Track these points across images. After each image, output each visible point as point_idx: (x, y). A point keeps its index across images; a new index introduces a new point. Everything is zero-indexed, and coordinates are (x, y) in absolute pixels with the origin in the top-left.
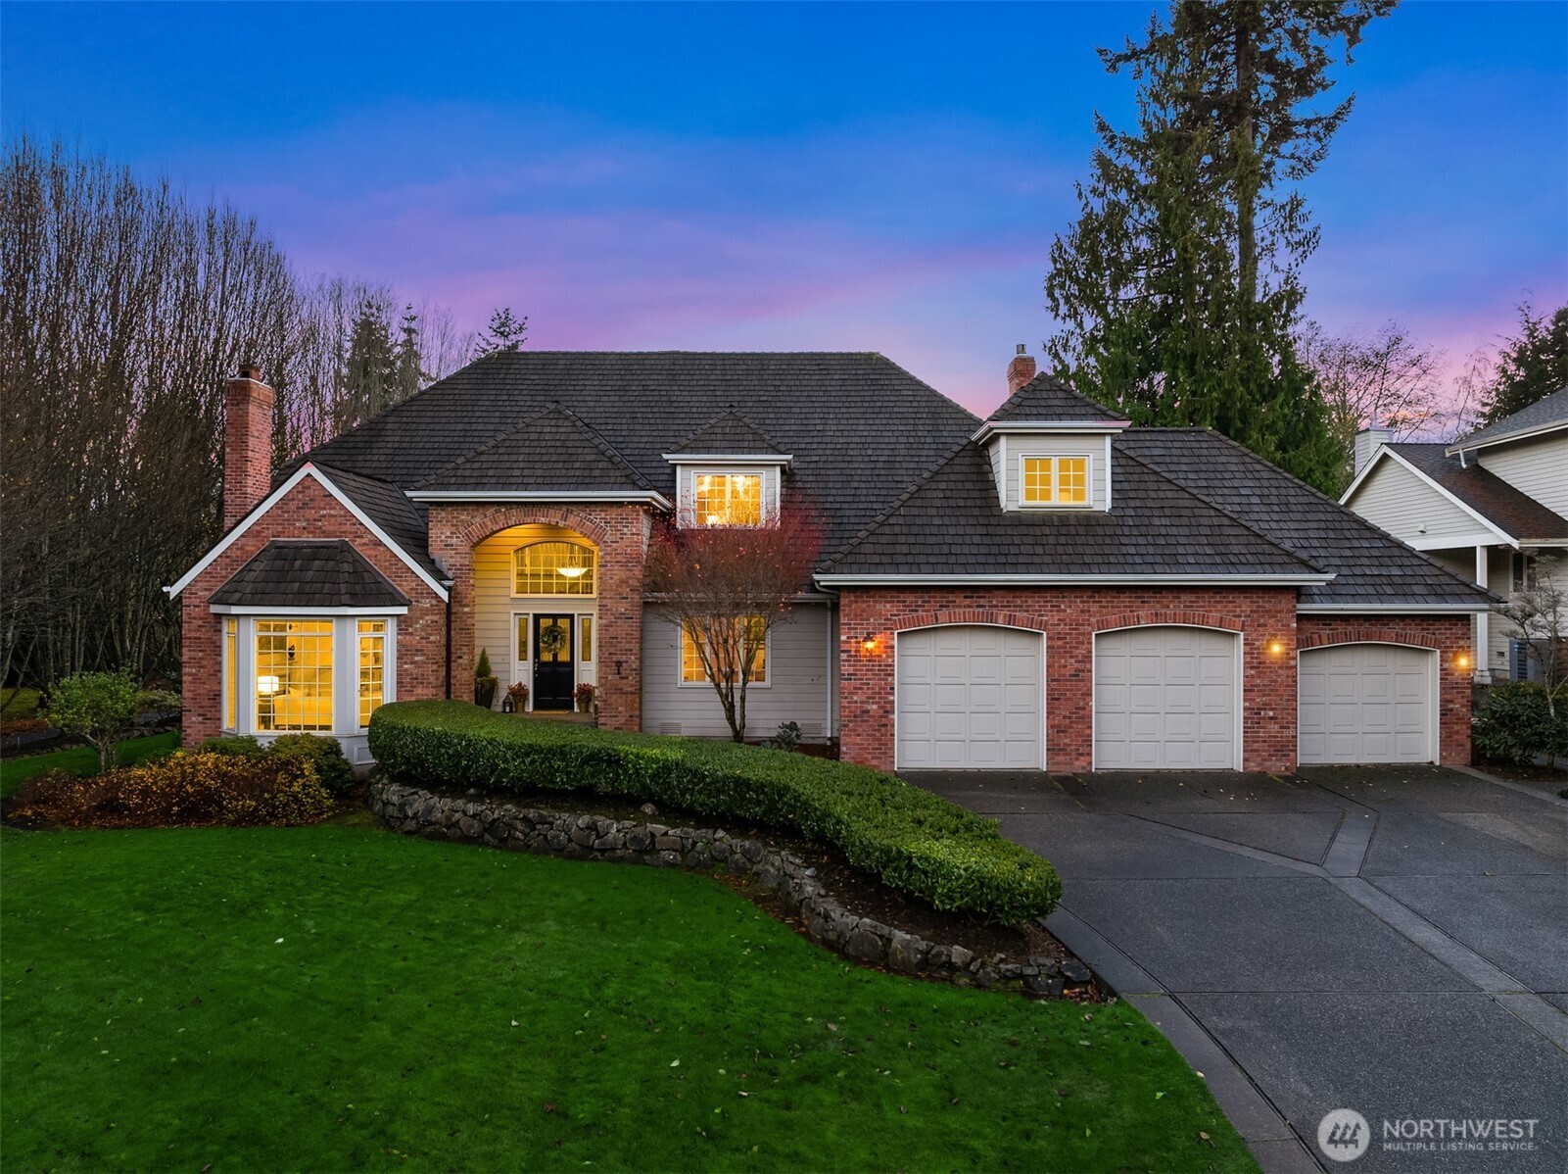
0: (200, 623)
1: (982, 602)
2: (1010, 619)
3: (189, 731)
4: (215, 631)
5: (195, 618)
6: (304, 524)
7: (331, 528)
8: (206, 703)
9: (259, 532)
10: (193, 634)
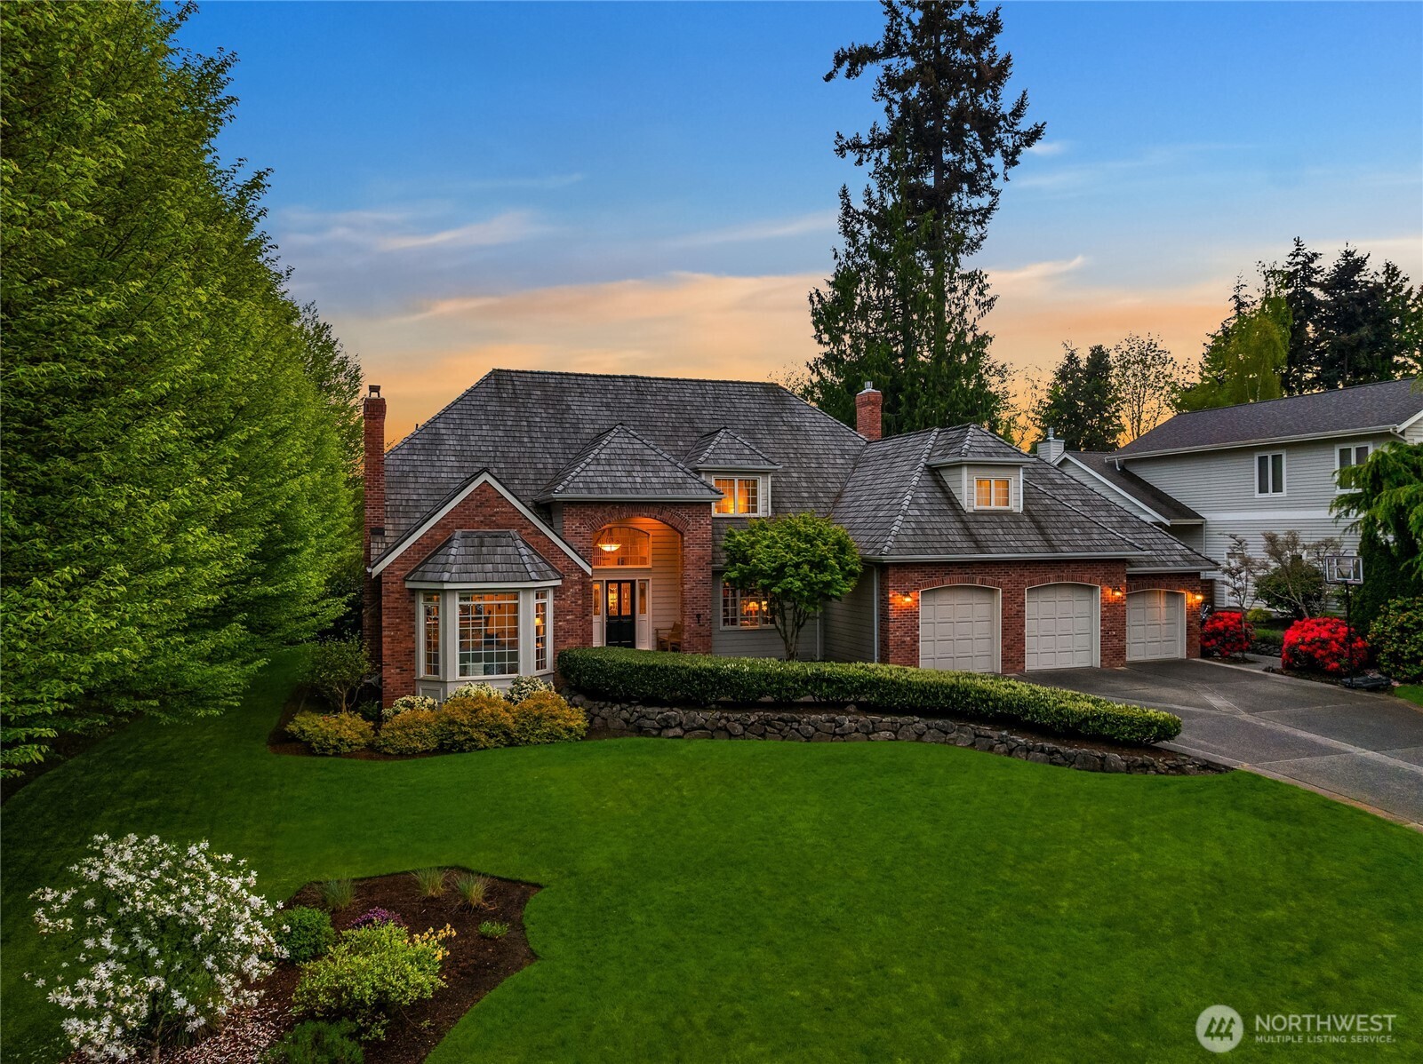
0: (397, 596)
1: (968, 571)
2: (983, 581)
3: (388, 681)
4: (410, 602)
5: (393, 592)
6: (482, 519)
7: (503, 522)
8: (403, 658)
9: (445, 525)
10: (391, 605)
